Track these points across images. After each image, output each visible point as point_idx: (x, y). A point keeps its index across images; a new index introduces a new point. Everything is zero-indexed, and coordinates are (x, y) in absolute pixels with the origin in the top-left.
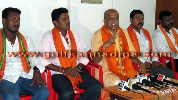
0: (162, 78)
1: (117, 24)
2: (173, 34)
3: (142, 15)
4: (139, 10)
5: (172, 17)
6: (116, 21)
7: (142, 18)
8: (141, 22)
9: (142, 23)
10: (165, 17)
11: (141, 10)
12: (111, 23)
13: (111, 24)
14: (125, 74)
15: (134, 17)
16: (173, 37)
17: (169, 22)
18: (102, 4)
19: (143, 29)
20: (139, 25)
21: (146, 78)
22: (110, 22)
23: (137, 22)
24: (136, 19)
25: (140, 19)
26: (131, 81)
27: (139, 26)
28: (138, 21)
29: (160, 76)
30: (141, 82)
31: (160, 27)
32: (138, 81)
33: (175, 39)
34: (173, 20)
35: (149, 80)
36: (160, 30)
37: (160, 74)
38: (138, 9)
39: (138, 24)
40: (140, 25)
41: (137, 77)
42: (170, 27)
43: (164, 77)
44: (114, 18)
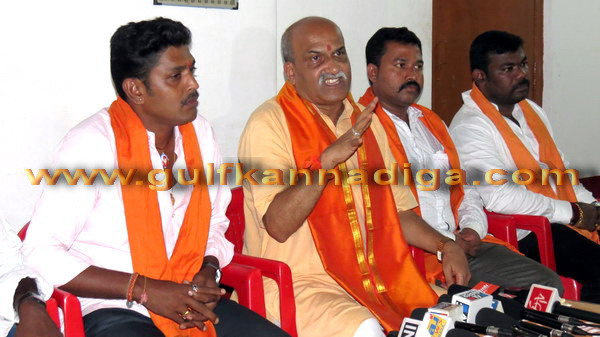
0: (547, 299)
1: (345, 77)
2: (528, 124)
3: (418, 49)
4: (404, 30)
5: (523, 55)
6: (341, 64)
7: (416, 60)
8: (414, 78)
9: (419, 82)
10: (497, 55)
11: (409, 29)
12: (321, 75)
13: (320, 82)
14: (381, 288)
15: (384, 57)
16: (529, 136)
17: (515, 76)
18: (237, 8)
19: (419, 107)
20: (404, 90)
21: (488, 302)
22: (317, 72)
23: (394, 78)
24: (390, 67)
25: (410, 65)
26: (436, 319)
27: (404, 96)
28: (399, 74)
29: (537, 292)
30: (471, 319)
31: (473, 97)
32: (462, 318)
33: (539, 142)
34: (527, 67)
35: (500, 308)
36: (478, 108)
37: (534, 285)
38: (397, 25)
39: (402, 87)
40: (409, 89)
41: (454, 302)
42: (518, 96)
43: (555, 296)
44: (329, 54)
